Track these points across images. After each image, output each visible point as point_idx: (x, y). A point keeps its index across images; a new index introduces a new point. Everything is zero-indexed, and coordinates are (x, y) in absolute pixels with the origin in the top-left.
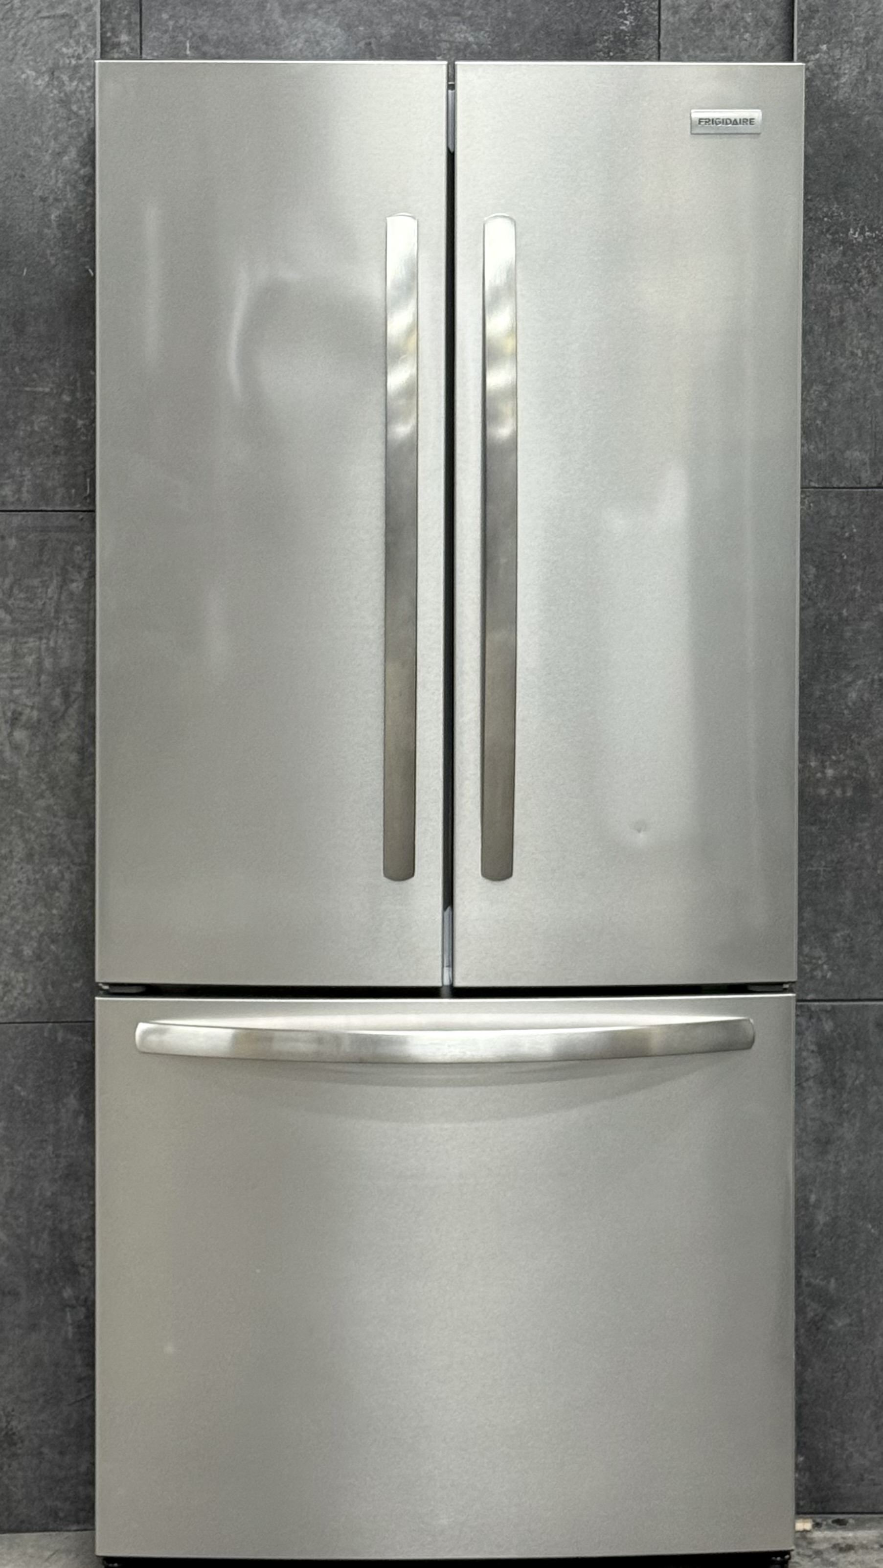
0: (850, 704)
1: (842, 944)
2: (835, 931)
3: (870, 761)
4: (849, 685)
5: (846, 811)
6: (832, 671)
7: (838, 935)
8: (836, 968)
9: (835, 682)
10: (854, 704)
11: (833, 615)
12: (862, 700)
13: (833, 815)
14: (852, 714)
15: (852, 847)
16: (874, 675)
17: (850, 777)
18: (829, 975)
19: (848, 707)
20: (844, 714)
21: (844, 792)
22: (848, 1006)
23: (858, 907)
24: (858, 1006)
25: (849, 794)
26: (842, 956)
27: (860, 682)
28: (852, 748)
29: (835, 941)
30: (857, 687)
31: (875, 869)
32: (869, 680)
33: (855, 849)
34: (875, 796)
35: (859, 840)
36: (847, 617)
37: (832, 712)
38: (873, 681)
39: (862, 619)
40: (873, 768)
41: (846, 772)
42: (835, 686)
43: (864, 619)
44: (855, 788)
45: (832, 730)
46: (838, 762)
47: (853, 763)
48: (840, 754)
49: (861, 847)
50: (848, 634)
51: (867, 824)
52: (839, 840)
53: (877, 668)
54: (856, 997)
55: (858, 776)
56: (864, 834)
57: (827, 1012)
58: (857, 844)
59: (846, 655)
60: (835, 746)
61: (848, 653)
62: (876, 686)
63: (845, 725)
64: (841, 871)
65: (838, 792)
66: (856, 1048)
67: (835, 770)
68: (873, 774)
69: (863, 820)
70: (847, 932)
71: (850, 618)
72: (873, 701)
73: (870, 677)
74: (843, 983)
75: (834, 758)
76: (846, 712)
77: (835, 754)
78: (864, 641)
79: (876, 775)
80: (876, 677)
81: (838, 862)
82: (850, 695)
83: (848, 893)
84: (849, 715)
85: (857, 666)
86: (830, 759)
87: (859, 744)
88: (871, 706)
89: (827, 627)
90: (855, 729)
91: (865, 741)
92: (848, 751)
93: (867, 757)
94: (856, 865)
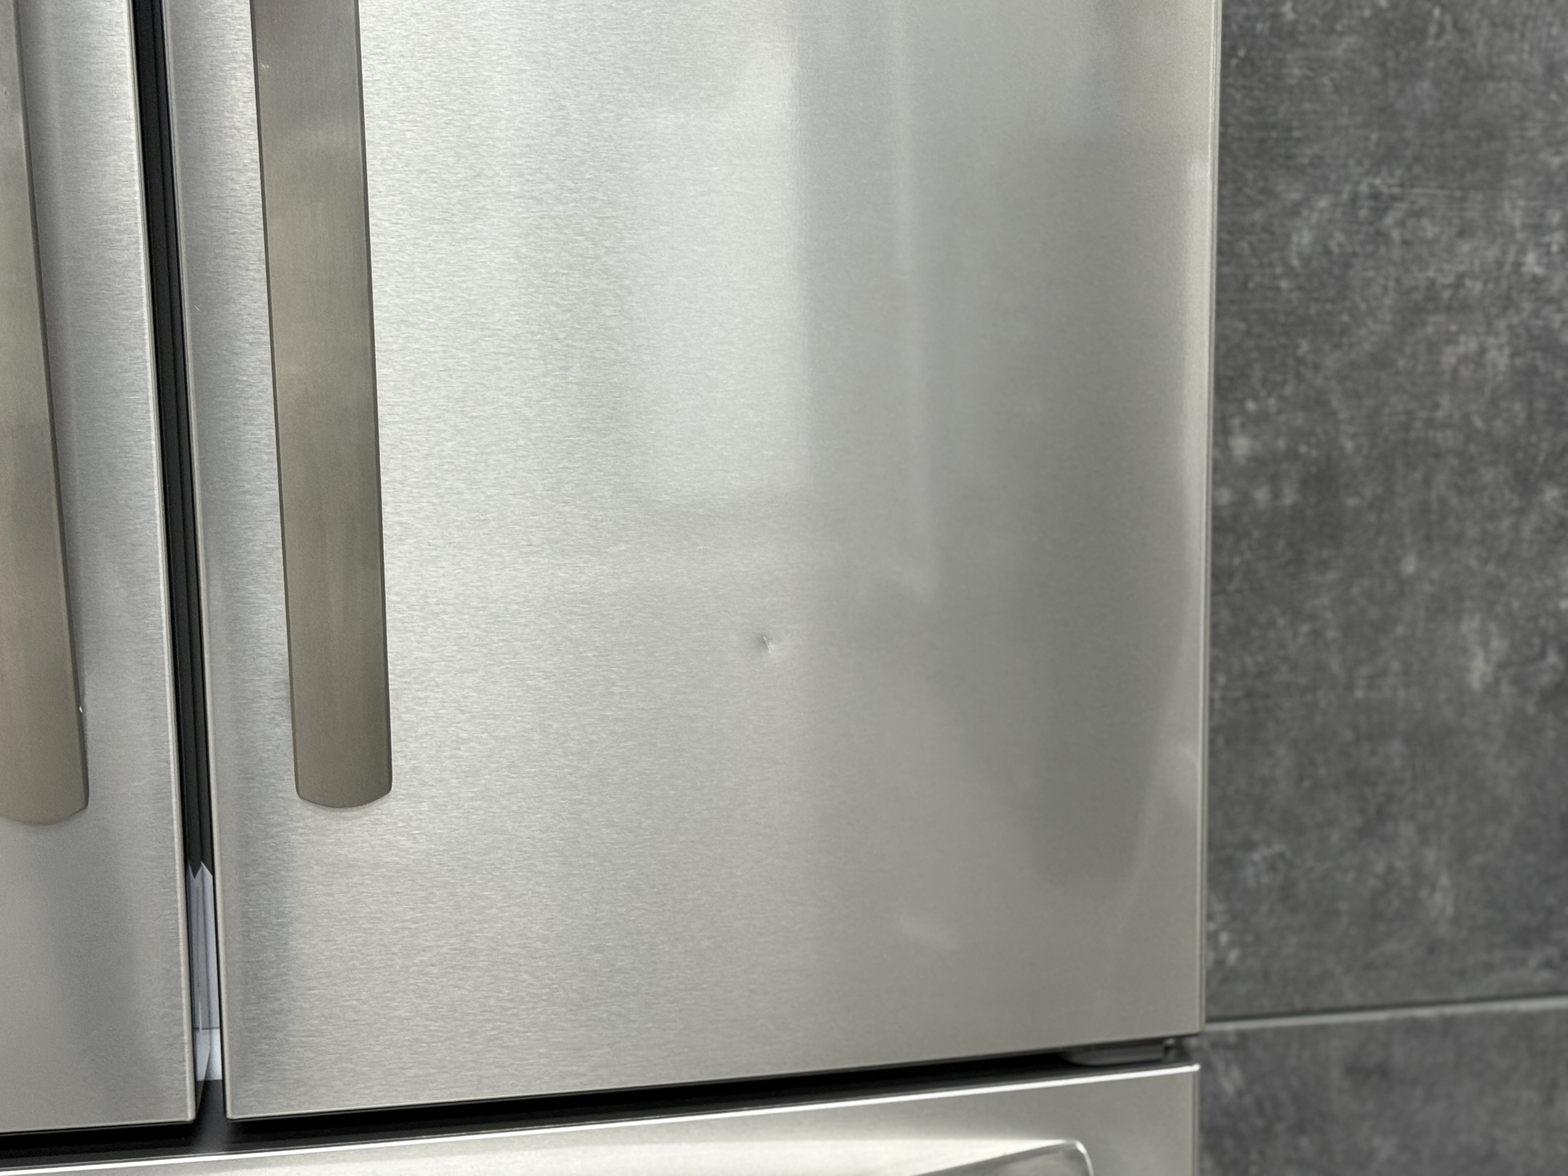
0: (1295, 262)
1: (1265, 880)
2: (1249, 846)
3: (1343, 415)
4: (1294, 211)
5: (1281, 544)
6: (1250, 175)
7: (1256, 856)
8: (1249, 938)
9: (1260, 204)
10: (1306, 260)
11: (1256, 18)
12: (1328, 252)
13: (1249, 556)
14: (1300, 288)
15: (1295, 635)
16: (1358, 183)
17: (1292, 455)
18: (1233, 956)
19: (1290, 272)
20: (1278, 289)
21: (1276, 494)
22: (1279, 1031)
23: (1307, 784)
24: (1302, 1029)
25: (1289, 497)
26: (1264, 908)
27: (1323, 203)
28: (1299, 378)
29: (1249, 872)
30: (1315, 216)
31: (1350, 687)
32: (1345, 197)
33: (1301, 640)
34: (1352, 502)
35: (1312, 618)
36: (1295, 23)
37: (1251, 285)
38: (1355, 199)
39: (1331, 31)
40: (1351, 430)
41: (1281, 444)
42: (1258, 216)
43: (1339, 28)
44: (1304, 482)
45: (1248, 334)
46: (1262, 418)
47: (1300, 420)
48: (1269, 395)
49: (1316, 634)
50: (1295, 72)
51: (1331, 576)
52: (1262, 619)
53: (1367, 163)
54: (1299, 1005)
55: (1314, 453)
56: (1325, 600)
57: (1227, 1047)
58: (1305, 628)
59: (1290, 129)
60: (1257, 372)
61: (1295, 123)
62: (1363, 213)
63: (1282, 318)
64: (1266, 696)
65: (1262, 495)
66: (1299, 1128)
67: (1255, 437)
68: (1349, 446)
69: (1323, 566)
70: (1278, 847)
71: (1301, 28)
72: (1355, 255)
73: (1348, 188)
74: (1266, 975)
75: (1251, 406)
76: (1284, 284)
77: (1255, 398)
78: (1337, 89)
79: (1358, 448)
80: (1364, 188)
81: (1260, 675)
82: (1295, 238)
83: (1281, 751)
84: (1291, 291)
85: (1317, 161)
86: (1243, 411)
87: (1316, 367)
88: (1347, 265)
89: (1242, 53)
90: (1309, 328)
91: (1331, 361)
92: (1289, 390)
93: (1336, 401)
94: (1303, 681)
